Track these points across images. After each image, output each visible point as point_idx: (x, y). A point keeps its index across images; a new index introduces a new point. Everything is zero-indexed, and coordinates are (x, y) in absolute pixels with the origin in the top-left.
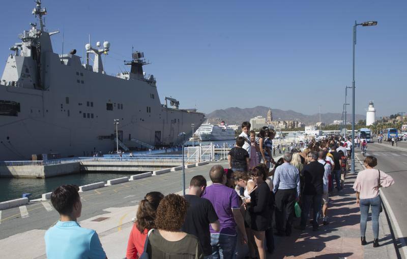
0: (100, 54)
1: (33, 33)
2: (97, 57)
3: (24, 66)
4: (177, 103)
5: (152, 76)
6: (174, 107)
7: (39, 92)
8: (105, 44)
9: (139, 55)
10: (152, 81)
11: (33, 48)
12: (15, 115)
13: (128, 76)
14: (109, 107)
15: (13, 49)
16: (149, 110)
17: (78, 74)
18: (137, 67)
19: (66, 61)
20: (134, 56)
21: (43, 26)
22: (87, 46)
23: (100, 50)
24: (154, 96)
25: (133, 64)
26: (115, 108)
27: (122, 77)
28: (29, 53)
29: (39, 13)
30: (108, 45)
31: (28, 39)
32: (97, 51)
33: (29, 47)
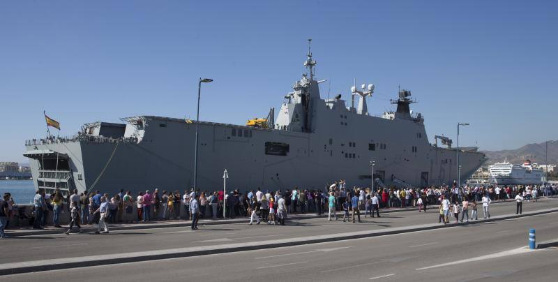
0: (364, 96)
1: (303, 83)
2: (361, 99)
3: (295, 112)
4: (450, 142)
5: (420, 114)
6: (446, 146)
7: (306, 135)
8: (370, 86)
9: (406, 94)
10: (419, 120)
11: (303, 96)
12: (285, 155)
13: (393, 116)
14: (372, 147)
15: (286, 97)
16: (414, 149)
17: (342, 116)
18: (403, 106)
19: (331, 105)
20: (401, 95)
21: (312, 75)
22: (353, 88)
23: (364, 93)
24: (422, 135)
25: (399, 103)
26: (377, 148)
27: (387, 117)
28: (299, 100)
29: (310, 64)
30: (373, 87)
31: (299, 88)
32: (361, 94)
33: (299, 95)
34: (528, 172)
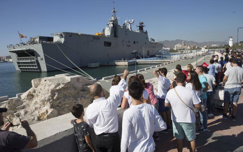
0: (130, 24)
1: (113, 19)
2: (129, 25)
3: (112, 30)
4: (154, 40)
5: (146, 31)
6: (153, 42)
7: (116, 38)
8: (133, 20)
9: (142, 23)
10: (146, 33)
11: (113, 24)
12: (110, 46)
13: (139, 31)
14: (134, 42)
15: (107, 25)
16: (146, 43)
17: (125, 31)
18: (141, 28)
19: (122, 27)
20: (140, 24)
21: (115, 16)
22: (126, 21)
23: (131, 23)
24: (147, 38)
25: (140, 27)
26: (136, 43)
27: (137, 31)
29: (114, 12)
30: (134, 21)
31: (112, 21)
32: (130, 23)
33: (112, 24)
34: (165, 50)
